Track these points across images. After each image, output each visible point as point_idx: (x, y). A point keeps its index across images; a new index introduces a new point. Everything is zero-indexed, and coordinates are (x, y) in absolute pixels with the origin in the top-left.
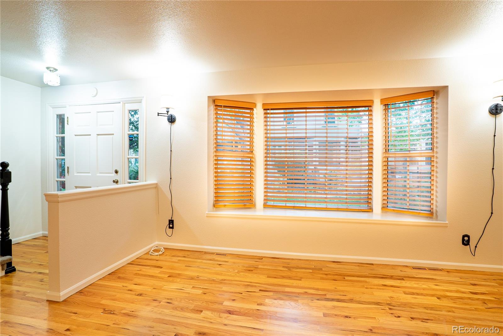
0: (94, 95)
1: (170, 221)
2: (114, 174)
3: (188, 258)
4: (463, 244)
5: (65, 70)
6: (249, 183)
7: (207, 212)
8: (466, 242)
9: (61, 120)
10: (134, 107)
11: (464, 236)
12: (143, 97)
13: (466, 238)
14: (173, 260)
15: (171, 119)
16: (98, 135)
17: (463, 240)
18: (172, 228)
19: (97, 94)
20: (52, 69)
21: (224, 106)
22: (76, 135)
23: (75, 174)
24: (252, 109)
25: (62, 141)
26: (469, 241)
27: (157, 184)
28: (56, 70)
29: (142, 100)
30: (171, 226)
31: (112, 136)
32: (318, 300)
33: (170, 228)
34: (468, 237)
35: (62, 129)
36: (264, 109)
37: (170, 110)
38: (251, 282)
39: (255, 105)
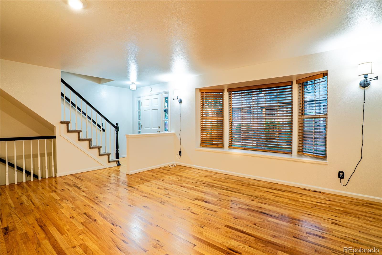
0: (150, 91)
1: (180, 151)
2: (158, 128)
3: (184, 169)
4: (339, 177)
5: (138, 83)
6: (222, 134)
7: (195, 148)
8: (341, 176)
9: (139, 102)
10: (166, 95)
11: (340, 172)
12: (169, 91)
13: (341, 174)
14: (177, 169)
15: (180, 101)
16: (152, 110)
17: (339, 175)
18: (181, 155)
19: (152, 90)
20: (133, 83)
21: (205, 92)
22: (144, 110)
23: (144, 128)
24: (223, 92)
25: (139, 112)
26: (343, 175)
27: (175, 133)
28: (134, 83)
29: (168, 92)
30: (180, 154)
31: (157, 110)
32: (223, 190)
33: (180, 155)
34: (343, 173)
35: (139, 108)
36: (229, 92)
37: (179, 97)
38: (202, 180)
39: (224, 90)
